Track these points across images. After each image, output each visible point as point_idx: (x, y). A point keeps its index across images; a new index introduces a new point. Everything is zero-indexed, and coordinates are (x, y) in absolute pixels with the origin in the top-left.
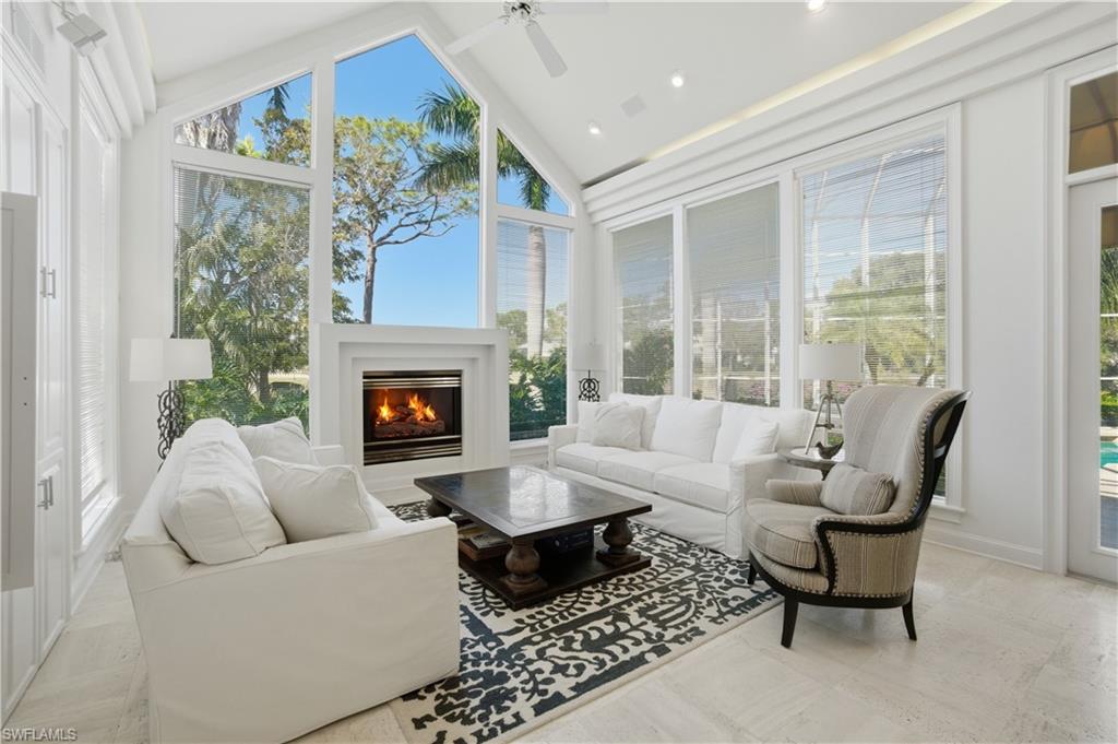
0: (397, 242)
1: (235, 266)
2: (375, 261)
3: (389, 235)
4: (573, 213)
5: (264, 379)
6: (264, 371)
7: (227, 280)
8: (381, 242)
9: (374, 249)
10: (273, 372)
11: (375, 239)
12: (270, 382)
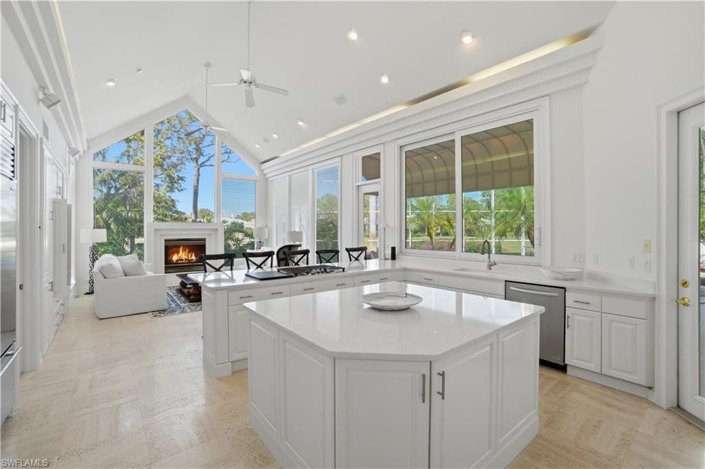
0: (211, 165)
1: (117, 184)
2: (199, 175)
3: (207, 161)
4: (257, 174)
5: (133, 242)
6: (132, 238)
7: (113, 191)
8: (202, 165)
9: (199, 169)
10: (138, 237)
11: (199, 164)
12: (136, 243)
